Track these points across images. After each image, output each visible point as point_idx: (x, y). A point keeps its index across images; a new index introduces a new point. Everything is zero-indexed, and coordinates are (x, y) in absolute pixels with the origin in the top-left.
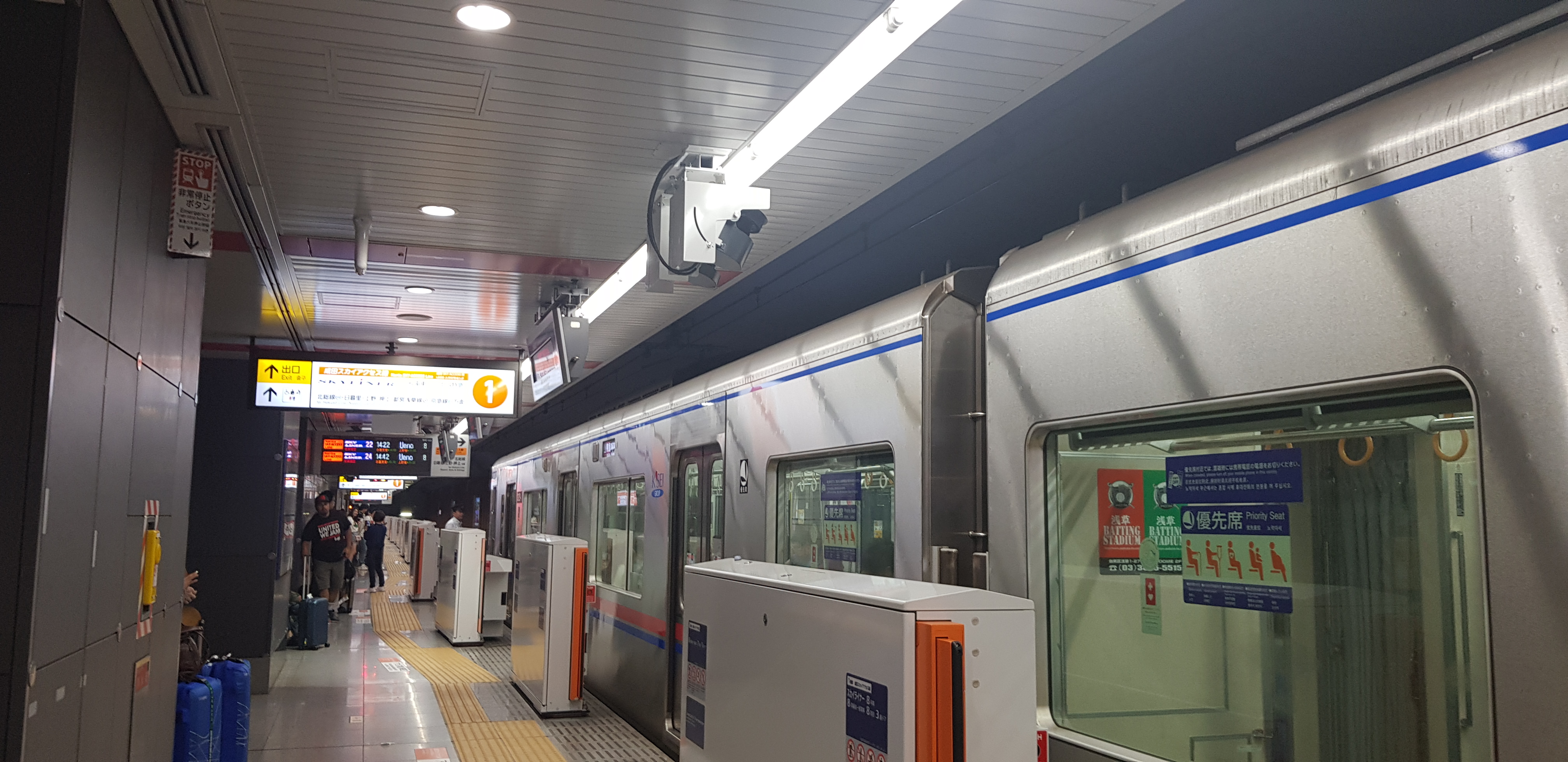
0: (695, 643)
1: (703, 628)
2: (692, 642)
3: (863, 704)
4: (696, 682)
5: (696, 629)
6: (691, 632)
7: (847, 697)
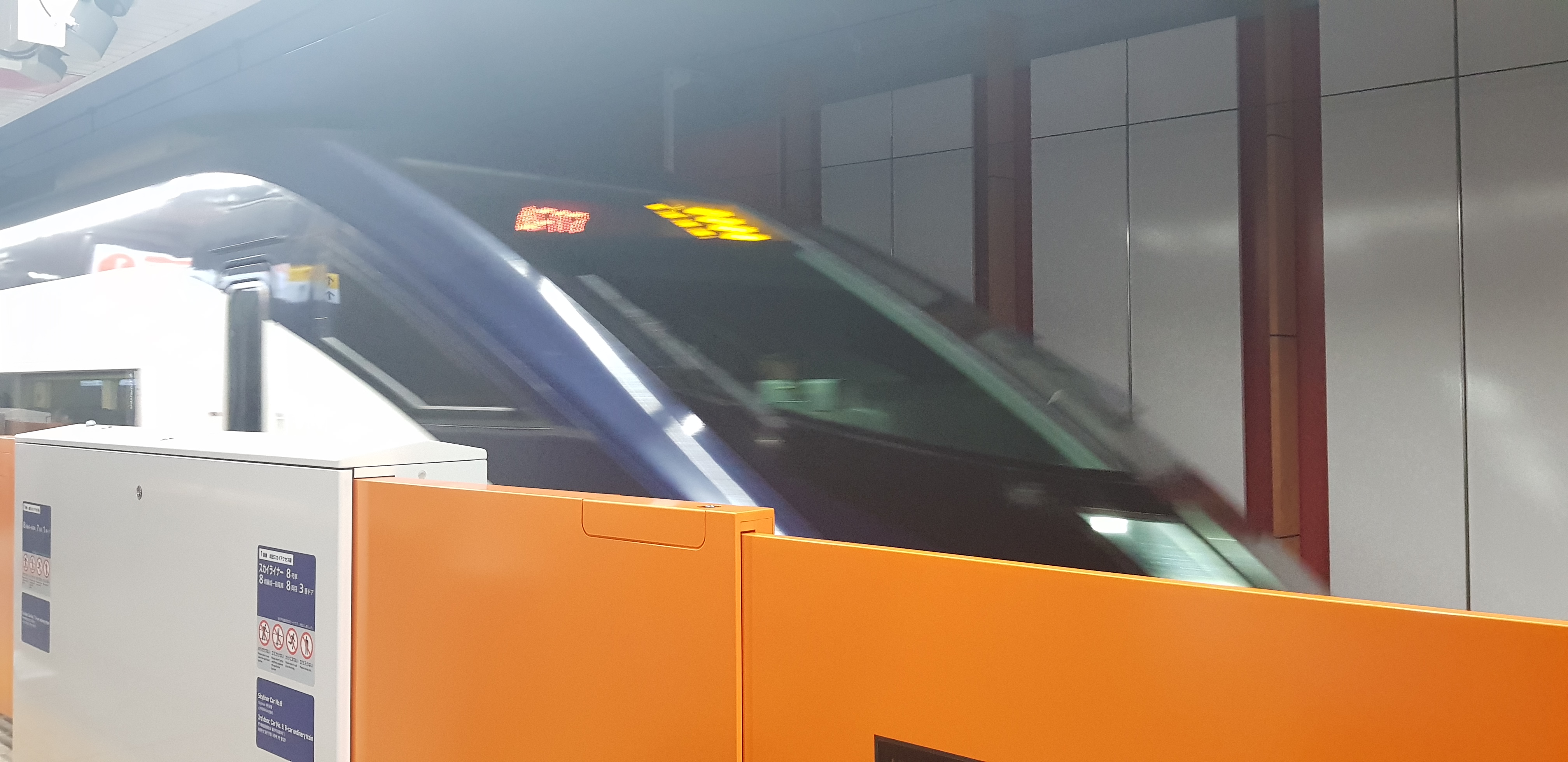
0: (33, 528)
1: (46, 510)
2: (28, 527)
3: (283, 578)
4: (35, 575)
5: (34, 512)
6: (28, 517)
7: (259, 573)
